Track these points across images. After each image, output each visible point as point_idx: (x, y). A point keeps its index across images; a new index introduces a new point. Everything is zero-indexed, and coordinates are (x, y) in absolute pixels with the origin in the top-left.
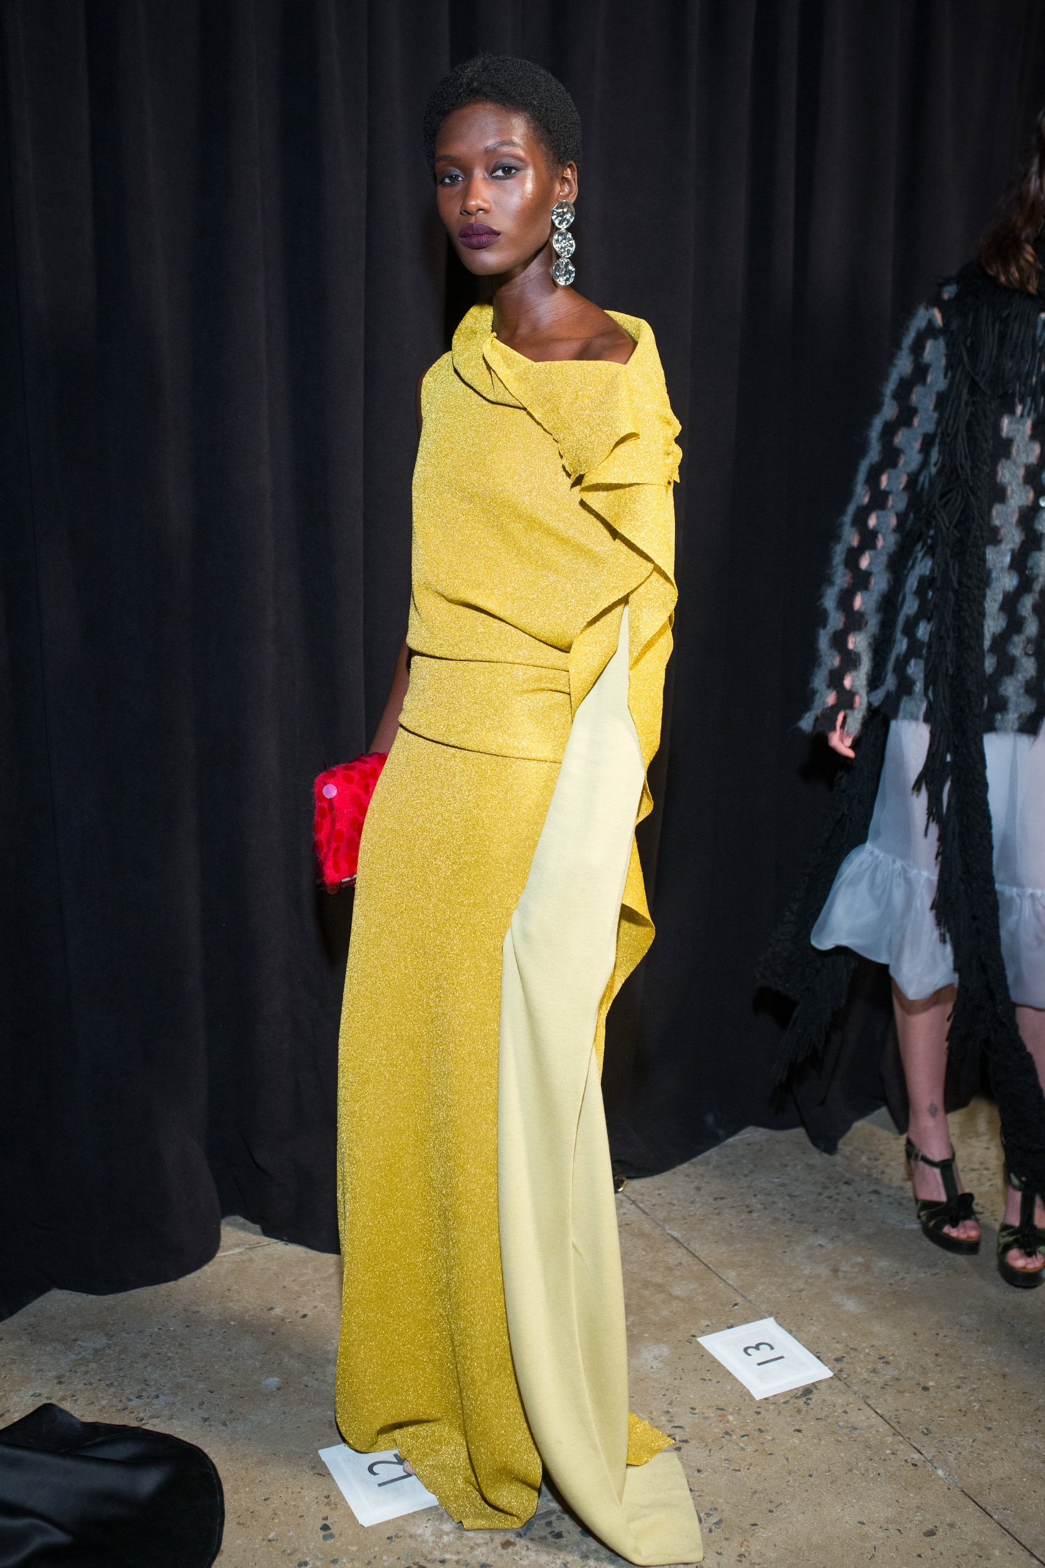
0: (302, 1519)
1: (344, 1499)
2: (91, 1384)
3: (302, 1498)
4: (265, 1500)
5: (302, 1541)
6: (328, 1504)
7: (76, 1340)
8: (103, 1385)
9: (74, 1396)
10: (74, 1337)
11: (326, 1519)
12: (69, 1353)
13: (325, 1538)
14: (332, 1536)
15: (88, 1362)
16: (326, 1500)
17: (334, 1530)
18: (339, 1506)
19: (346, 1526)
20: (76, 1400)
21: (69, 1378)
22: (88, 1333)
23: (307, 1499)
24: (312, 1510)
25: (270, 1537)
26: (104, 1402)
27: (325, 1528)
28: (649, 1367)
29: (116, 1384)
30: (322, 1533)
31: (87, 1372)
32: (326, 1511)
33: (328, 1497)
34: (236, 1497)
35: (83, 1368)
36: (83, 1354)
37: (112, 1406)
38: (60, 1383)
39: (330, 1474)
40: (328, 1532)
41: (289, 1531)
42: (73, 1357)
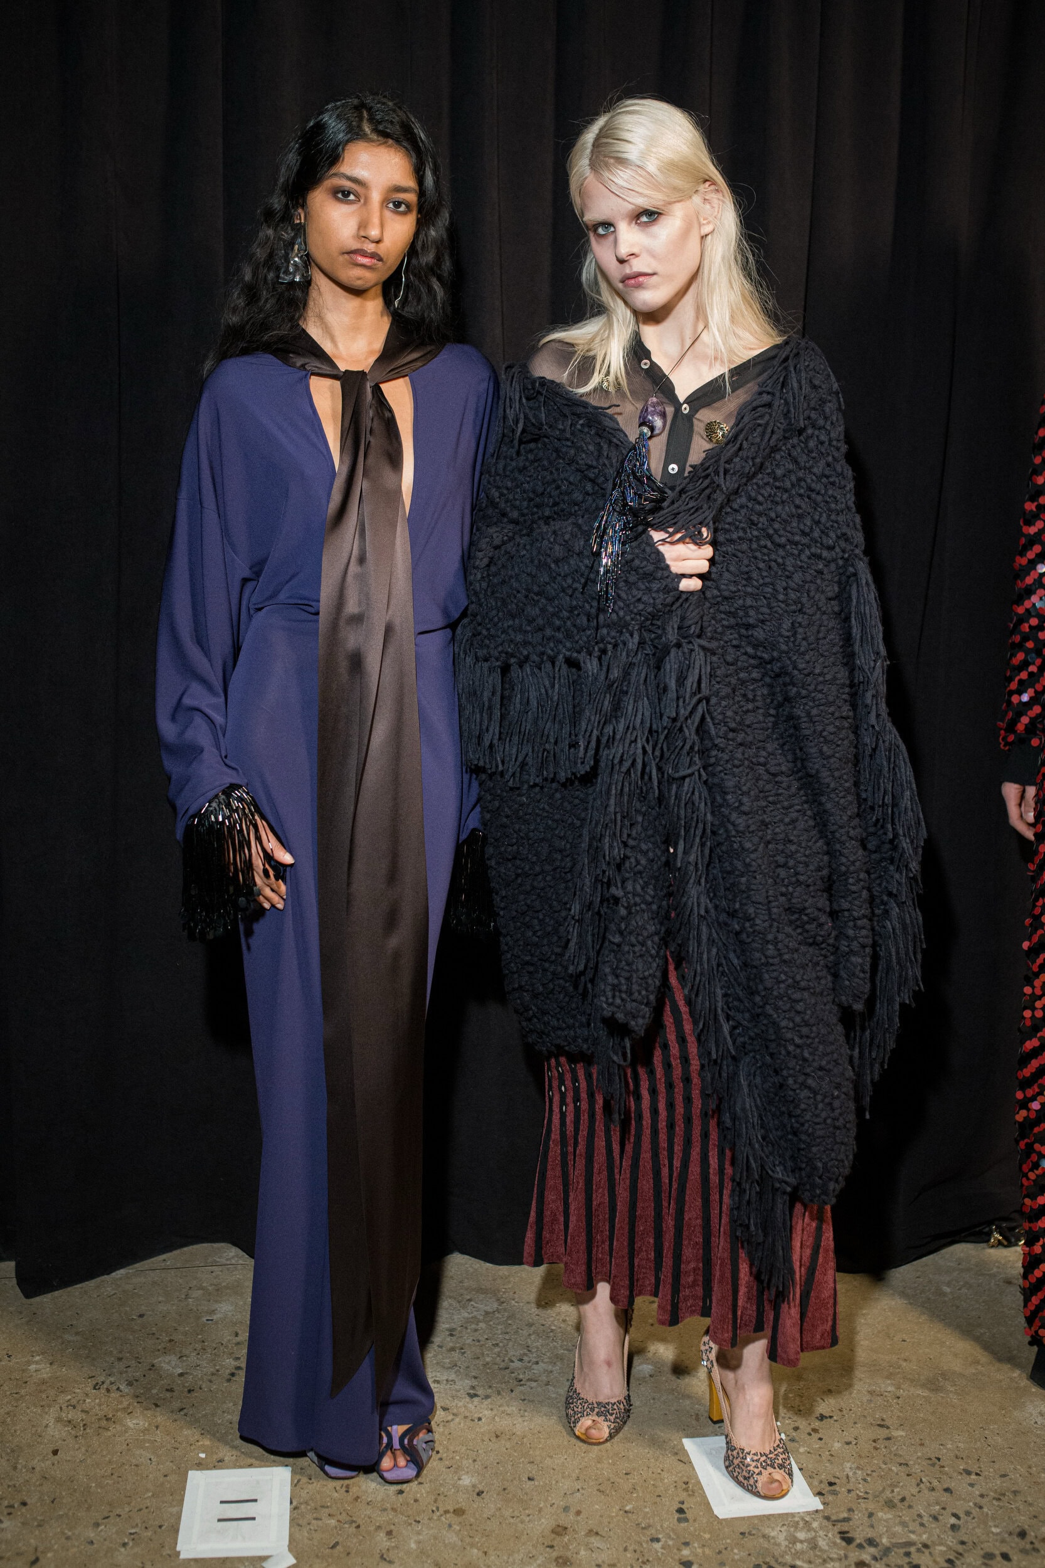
0: (658, 1499)
1: (702, 1488)
2: (479, 1341)
3: (662, 1480)
4: (626, 1474)
5: (657, 1519)
6: (686, 1490)
7: (470, 1300)
8: (489, 1343)
9: (462, 1349)
10: (468, 1297)
11: (683, 1503)
12: (462, 1311)
13: (679, 1520)
14: (686, 1520)
15: (479, 1321)
16: (684, 1486)
17: (689, 1515)
18: (696, 1494)
19: (701, 1513)
20: (464, 1353)
21: (460, 1332)
22: (482, 1296)
23: (666, 1481)
24: (670, 1492)
25: (627, 1508)
26: (488, 1359)
27: (681, 1511)
28: (1032, 1422)
29: (501, 1344)
30: (677, 1516)
31: (476, 1330)
32: (683, 1496)
33: (686, 1483)
34: (599, 1466)
35: (473, 1326)
36: (475, 1313)
37: (496, 1364)
38: (451, 1335)
39: (691, 1462)
40: (682, 1516)
41: (645, 1507)
42: (466, 1315)
